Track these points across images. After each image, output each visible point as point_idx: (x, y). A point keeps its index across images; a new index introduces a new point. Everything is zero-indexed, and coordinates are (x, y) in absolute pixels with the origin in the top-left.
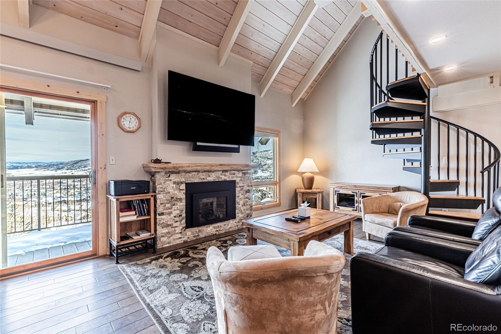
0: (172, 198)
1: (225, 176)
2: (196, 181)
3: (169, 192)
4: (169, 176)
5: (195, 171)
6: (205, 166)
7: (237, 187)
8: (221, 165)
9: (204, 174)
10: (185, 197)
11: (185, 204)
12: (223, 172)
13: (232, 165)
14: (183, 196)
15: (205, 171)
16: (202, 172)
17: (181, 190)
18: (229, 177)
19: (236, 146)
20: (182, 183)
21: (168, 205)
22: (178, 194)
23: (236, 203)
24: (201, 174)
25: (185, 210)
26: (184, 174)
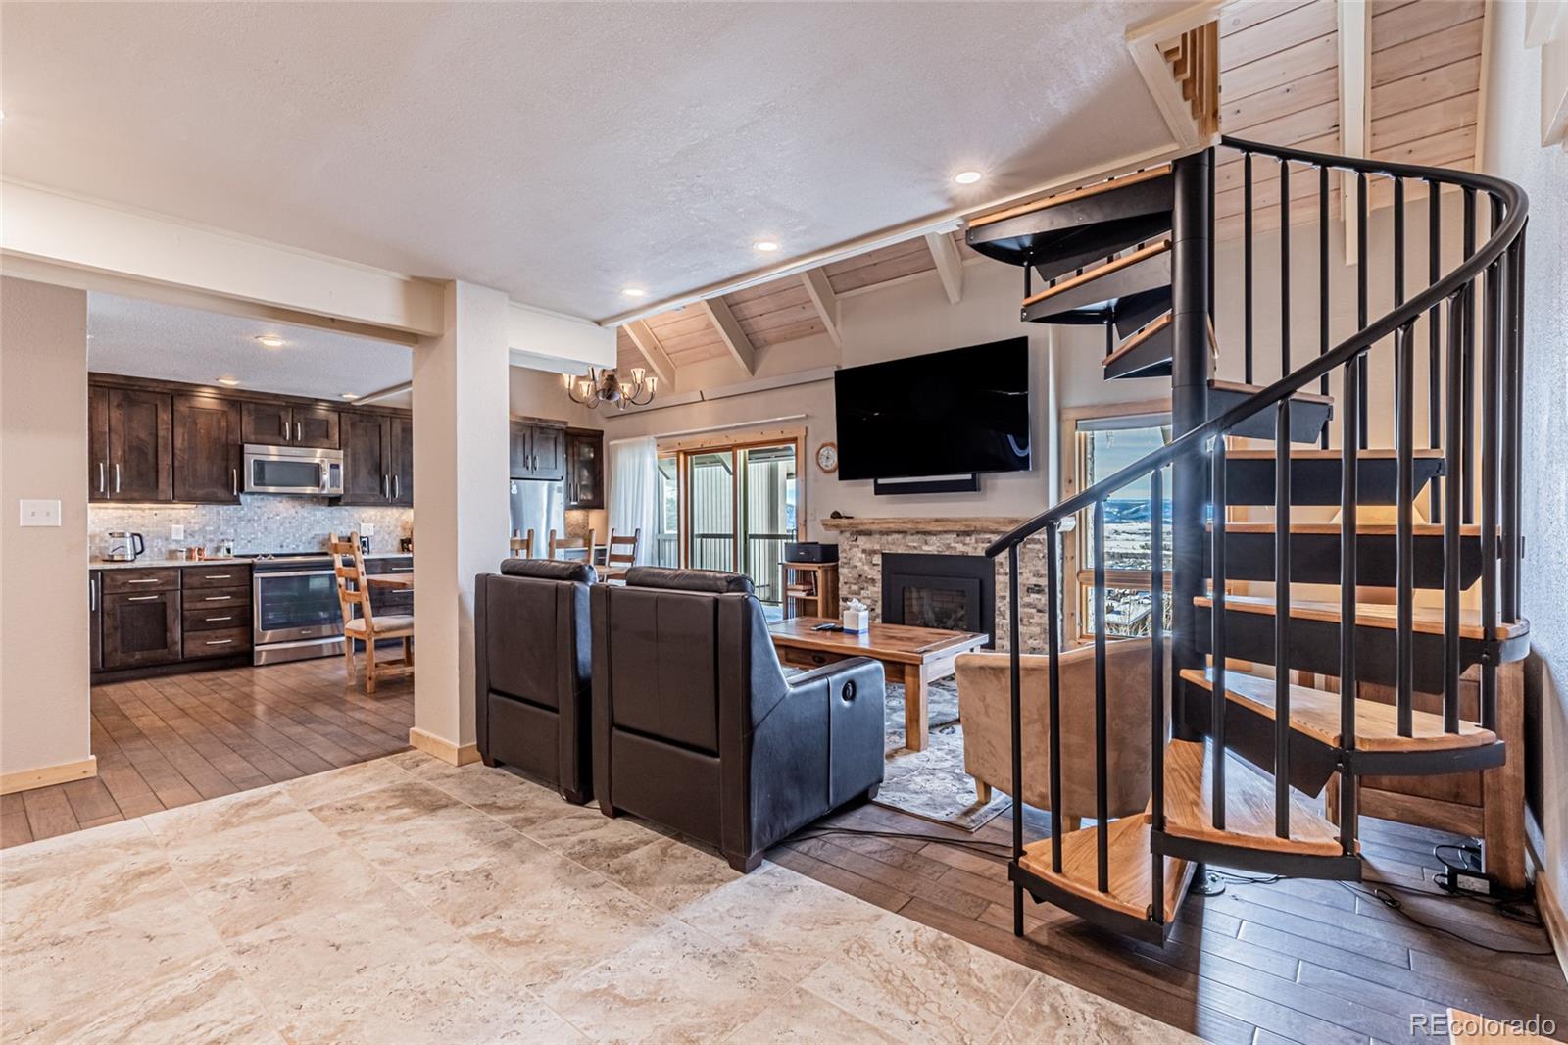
0: (860, 576)
1: (965, 544)
2: (899, 552)
3: (856, 567)
4: (856, 539)
5: (899, 532)
6: (904, 523)
7: (998, 574)
8: (937, 520)
9: (916, 537)
10: (880, 577)
11: (880, 590)
12: (958, 536)
13: (967, 520)
14: (878, 577)
15: (918, 533)
16: (912, 535)
17: (874, 565)
18: (976, 549)
19: (969, 477)
20: (875, 552)
21: (855, 588)
22: (869, 571)
23: (997, 612)
24: (909, 538)
25: (880, 603)
26: (878, 536)
